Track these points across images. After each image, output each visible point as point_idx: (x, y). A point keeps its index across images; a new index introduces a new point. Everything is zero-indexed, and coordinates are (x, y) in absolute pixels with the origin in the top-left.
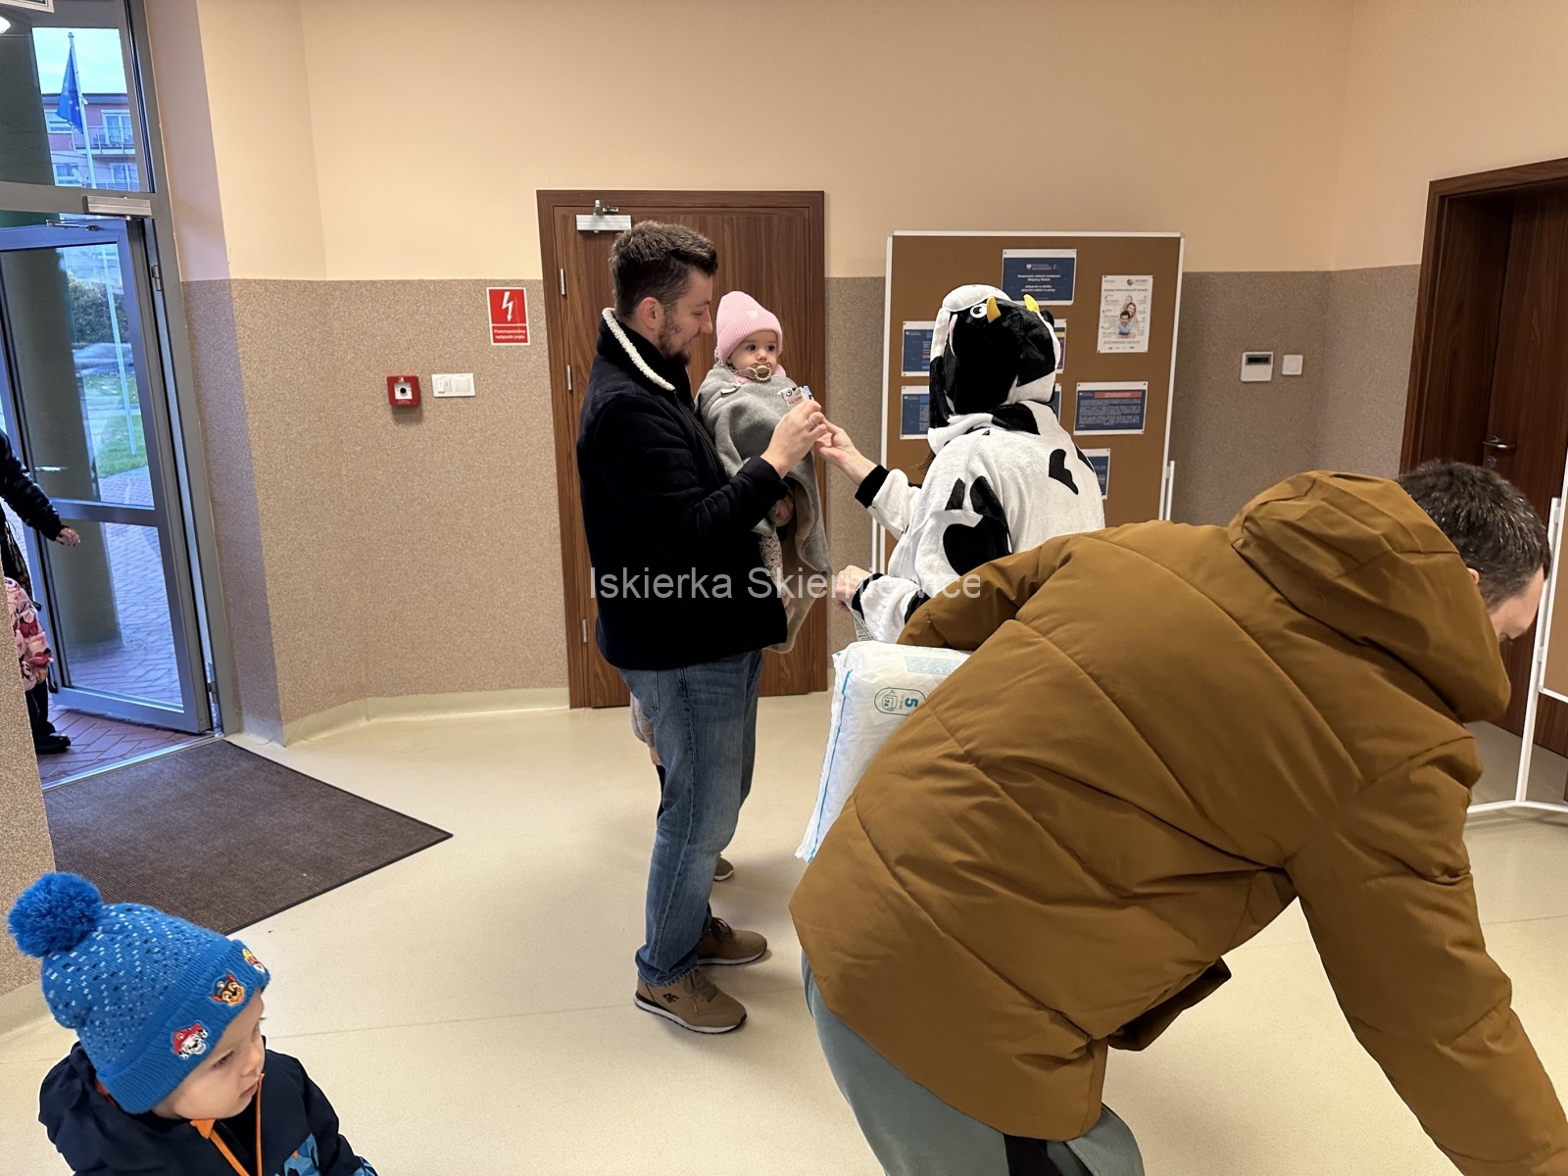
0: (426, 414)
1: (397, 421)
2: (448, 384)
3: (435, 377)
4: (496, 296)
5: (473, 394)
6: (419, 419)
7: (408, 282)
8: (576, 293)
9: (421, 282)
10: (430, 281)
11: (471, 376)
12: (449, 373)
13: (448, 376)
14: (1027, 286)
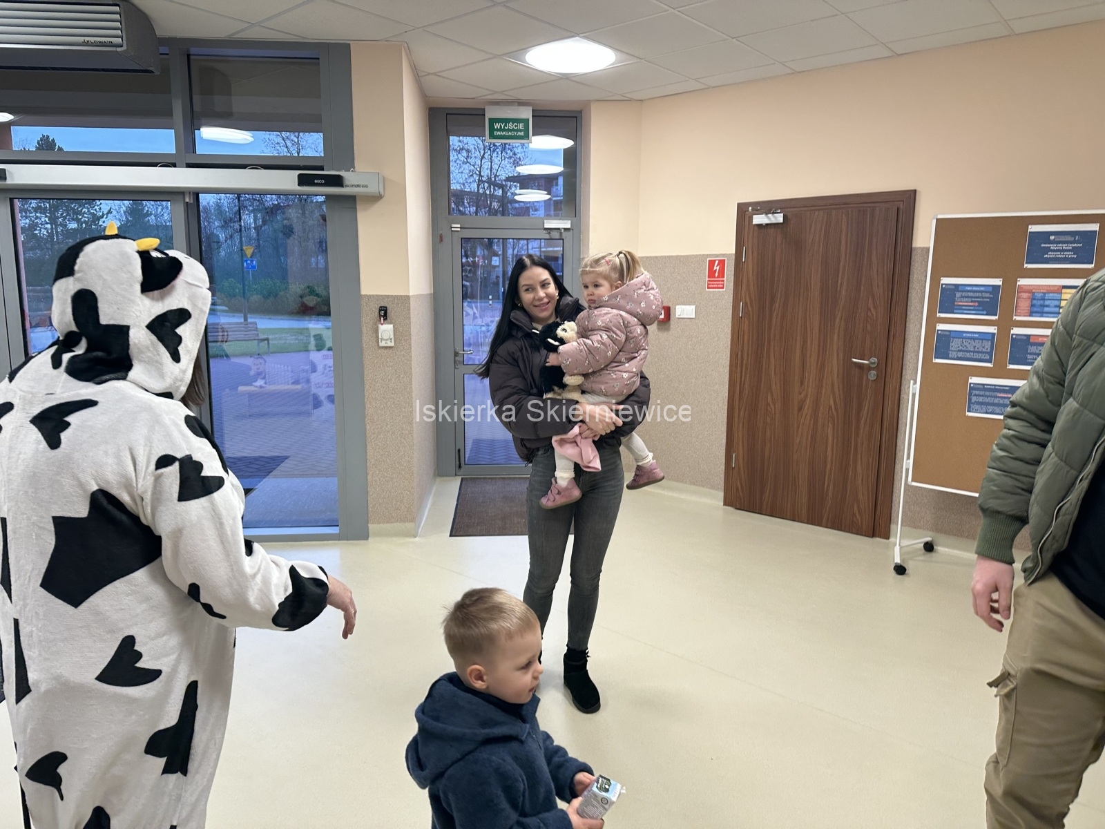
0: (672, 326)
1: (659, 329)
2: (683, 311)
3: (677, 307)
4: (712, 263)
5: (694, 317)
6: (668, 329)
7: (672, 256)
8: (750, 260)
9: (678, 256)
10: (681, 256)
11: (694, 307)
12: (685, 305)
13: (684, 307)
14: (1050, 253)
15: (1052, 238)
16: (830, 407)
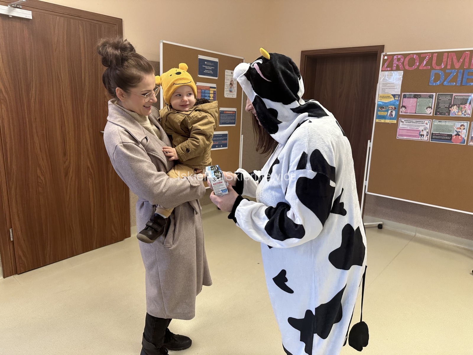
14: (205, 70)
15: (206, 63)
16: (88, 168)
